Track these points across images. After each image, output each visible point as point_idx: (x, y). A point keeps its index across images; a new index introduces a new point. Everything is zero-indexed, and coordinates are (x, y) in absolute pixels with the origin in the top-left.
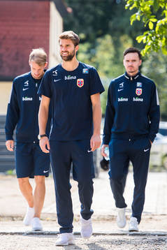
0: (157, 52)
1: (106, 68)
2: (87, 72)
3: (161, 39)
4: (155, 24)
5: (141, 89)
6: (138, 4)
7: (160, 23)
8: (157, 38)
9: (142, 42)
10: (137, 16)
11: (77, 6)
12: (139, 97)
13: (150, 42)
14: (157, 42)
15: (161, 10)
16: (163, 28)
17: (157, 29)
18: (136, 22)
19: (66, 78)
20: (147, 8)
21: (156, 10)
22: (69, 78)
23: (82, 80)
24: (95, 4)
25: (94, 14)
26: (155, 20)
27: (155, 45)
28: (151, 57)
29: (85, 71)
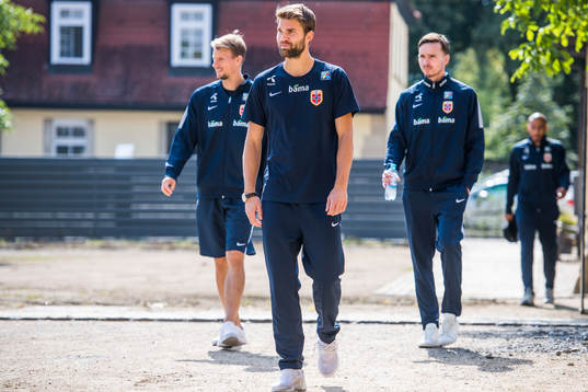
0: (539, 72)
3: (545, 54)
4: (536, 33)
6: (512, 6)
7: (542, 31)
8: (538, 52)
9: (517, 58)
10: (511, 22)
11: (428, 9)
13: (528, 59)
14: (538, 59)
15: (544, 14)
16: (548, 39)
17: (539, 40)
18: (509, 30)
20: (525, 11)
21: (537, 14)
24: (453, 6)
25: (451, 19)
26: (535, 28)
27: (536, 64)
28: (530, 79)
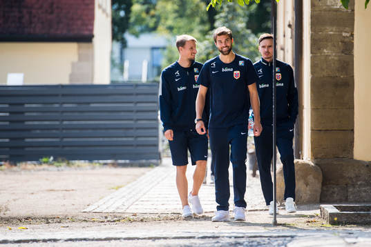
1: (170, 22)
2: (243, 65)
5: (280, 74)
12: (280, 82)
19: (223, 70)
22: (226, 70)
23: (239, 72)
29: (241, 63)
